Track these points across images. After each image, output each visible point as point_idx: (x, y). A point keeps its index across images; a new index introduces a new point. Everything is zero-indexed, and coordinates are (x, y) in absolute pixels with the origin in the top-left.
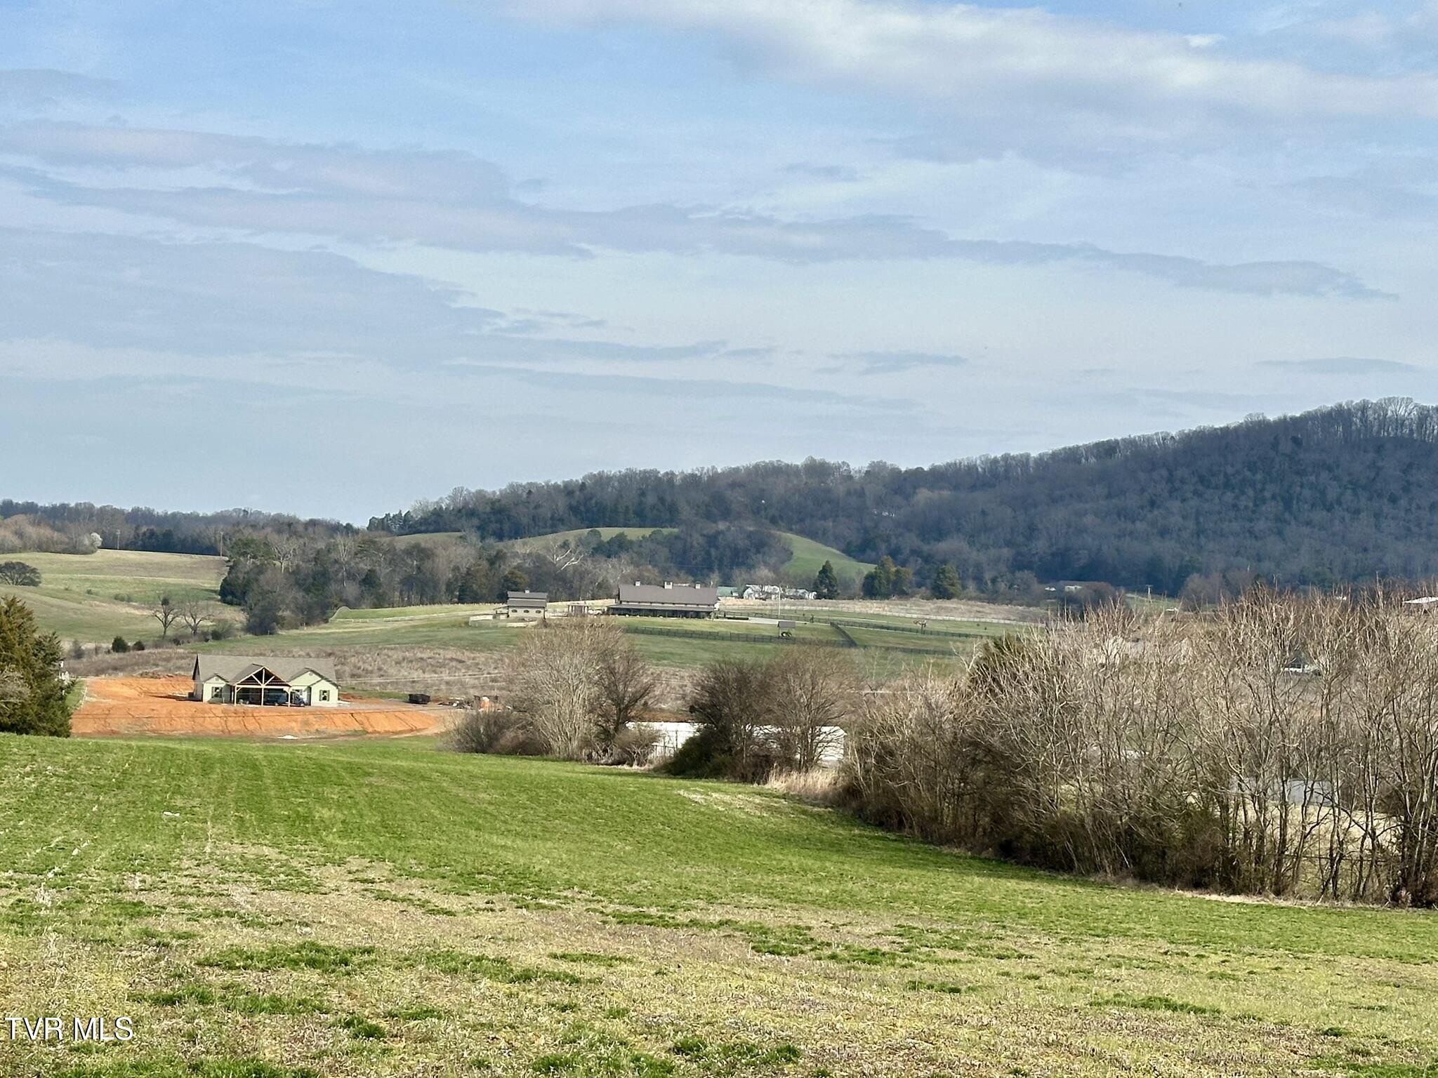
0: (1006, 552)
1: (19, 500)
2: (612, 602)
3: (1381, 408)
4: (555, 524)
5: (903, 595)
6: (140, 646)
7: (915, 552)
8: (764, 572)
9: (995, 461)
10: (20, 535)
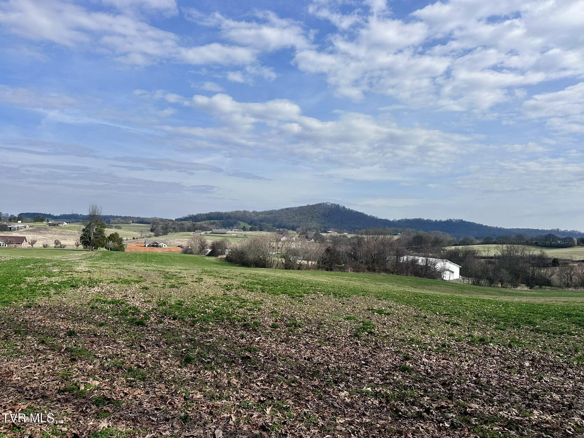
0: (272, 224)
1: (119, 215)
2: (211, 232)
4: (204, 220)
6: (137, 239)
7: (258, 224)
8: (235, 227)
10: (119, 221)
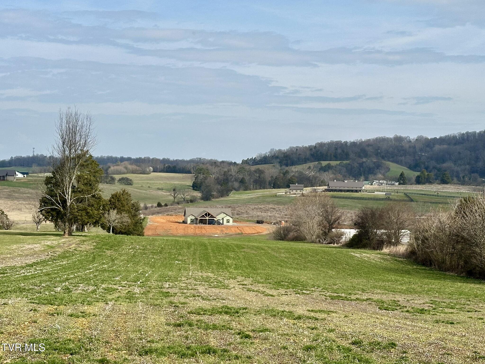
0: (468, 167)
1: (126, 156)
2: (326, 187)
4: (306, 161)
5: (430, 183)
6: (166, 205)
7: (434, 168)
8: (380, 176)
9: (463, 134)
10: (126, 168)
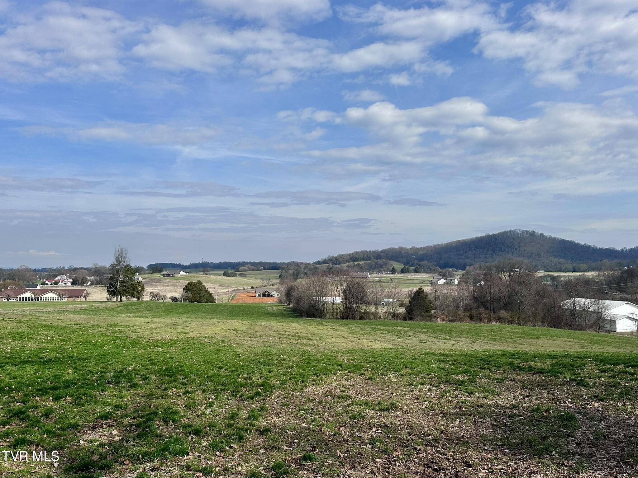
3: (514, 231)
10: (248, 268)
